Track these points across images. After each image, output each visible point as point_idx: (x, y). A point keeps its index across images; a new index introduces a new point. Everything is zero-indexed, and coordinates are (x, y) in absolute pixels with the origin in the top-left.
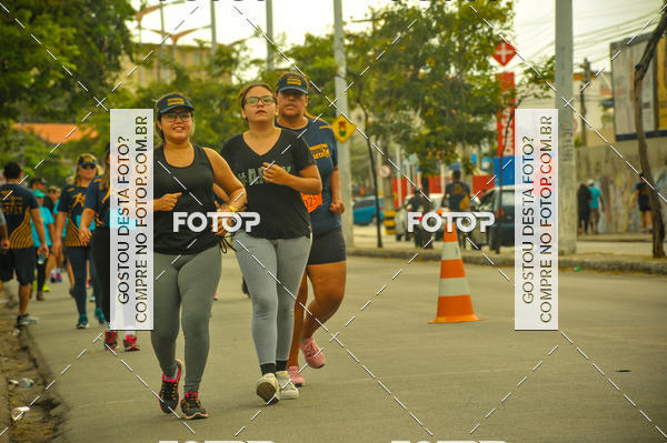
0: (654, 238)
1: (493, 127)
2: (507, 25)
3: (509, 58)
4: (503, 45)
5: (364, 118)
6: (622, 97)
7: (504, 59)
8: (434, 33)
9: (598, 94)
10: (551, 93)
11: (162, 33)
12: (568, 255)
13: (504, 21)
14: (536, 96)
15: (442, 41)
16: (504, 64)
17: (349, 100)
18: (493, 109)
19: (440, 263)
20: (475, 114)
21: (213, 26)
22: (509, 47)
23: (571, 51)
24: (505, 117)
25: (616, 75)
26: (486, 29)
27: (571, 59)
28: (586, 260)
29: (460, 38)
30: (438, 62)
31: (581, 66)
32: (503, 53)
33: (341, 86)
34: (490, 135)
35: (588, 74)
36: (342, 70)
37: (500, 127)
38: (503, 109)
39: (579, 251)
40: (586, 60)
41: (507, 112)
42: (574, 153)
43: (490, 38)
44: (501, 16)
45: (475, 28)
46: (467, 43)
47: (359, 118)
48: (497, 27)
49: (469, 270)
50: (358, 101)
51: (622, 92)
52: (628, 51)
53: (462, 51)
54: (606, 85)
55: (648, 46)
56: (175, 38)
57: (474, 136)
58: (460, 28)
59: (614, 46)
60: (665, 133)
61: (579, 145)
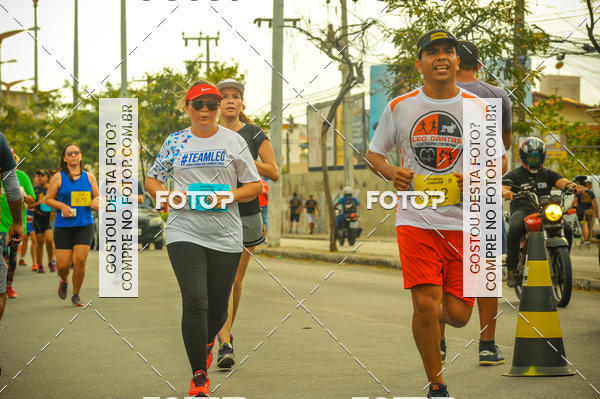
0: (331, 238)
6: (314, 142)
9: (298, 139)
12: (274, 247)
21: (36, 79)
23: (281, 109)
25: (310, 127)
27: (281, 115)
28: (286, 251)
31: (288, 120)
35: (292, 126)
39: (281, 245)
40: (291, 116)
51: (314, 139)
52: (319, 111)
54: (303, 133)
55: (331, 110)
56: (9, 86)
60: (341, 168)
61: (284, 173)
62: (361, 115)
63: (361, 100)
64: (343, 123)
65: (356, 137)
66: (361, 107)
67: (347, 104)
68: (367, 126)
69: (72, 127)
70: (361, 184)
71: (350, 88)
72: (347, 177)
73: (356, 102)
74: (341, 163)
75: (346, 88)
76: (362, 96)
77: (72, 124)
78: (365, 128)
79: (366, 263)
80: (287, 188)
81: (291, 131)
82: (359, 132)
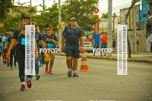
0: (129, 53)
1: (94, 27)
2: (97, 4)
3: (98, 12)
4: (96, 9)
5: (65, 24)
6: (122, 22)
7: (96, 12)
8: (81, 5)
9: (117, 21)
10: (107, 20)
11: (19, 3)
12: (110, 56)
13: (97, 3)
14: (104, 21)
15: (83, 8)
16: (96, 13)
17: (61, 20)
18: (94, 23)
19: (81, 58)
20: (90, 24)
21: (31, 2)
22: (98, 9)
23: (112, 11)
24: (96, 25)
25: (121, 17)
26: (93, 5)
27: (112, 13)
28: (114, 58)
29: (87, 7)
30: (81, 12)
31: (113, 14)
32: (96, 11)
33: (60, 17)
34: (93, 29)
35: (115, 16)
36: (60, 13)
37: (95, 27)
38: (96, 23)
39: (112, 56)
40: (115, 13)
41: (97, 24)
42: (112, 34)
43: (94, 7)
44: (96, 2)
45: (90, 5)
46: (88, 8)
47: (63, 24)
48: (95, 5)
49: (88, 59)
50: (64, 20)
51: (122, 20)
52: (124, 11)
53: (87, 10)
54: (119, 19)
55: (129, 10)
56: (22, 5)
57: (89, 29)
58: (87, 5)
59: (121, 10)
60: (132, 30)
61: (112, 32)
62: (139, 12)
63: (139, 7)
64: (133, 15)
65: (137, 20)
66: (139, 9)
67: (134, 9)
68: (141, 16)
69: (43, 19)
70: (139, 35)
71: (135, 3)
72: (134, 33)
73: (137, 8)
74: (131, 28)
75: (133, 3)
76: (139, 5)
77: (42, 18)
78: (140, 16)
79: (141, 61)
80: (113, 37)
81: (115, 18)
82: (138, 18)
